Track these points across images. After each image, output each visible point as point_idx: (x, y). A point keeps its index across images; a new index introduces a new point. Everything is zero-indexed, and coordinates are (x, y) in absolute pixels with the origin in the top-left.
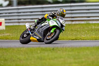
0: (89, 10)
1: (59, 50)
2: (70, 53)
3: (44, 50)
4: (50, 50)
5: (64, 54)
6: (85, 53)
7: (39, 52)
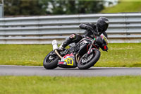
1: (63, 81)
3: (41, 80)
4: (50, 80)
5: (70, 85)
7: (34, 82)
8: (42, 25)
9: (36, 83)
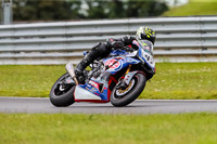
0: (168, 33)
1: (104, 120)
2: (128, 127)
4: (84, 120)
5: (115, 128)
6: (161, 127)
7: (59, 122)
8: (71, 36)
9: (63, 124)
